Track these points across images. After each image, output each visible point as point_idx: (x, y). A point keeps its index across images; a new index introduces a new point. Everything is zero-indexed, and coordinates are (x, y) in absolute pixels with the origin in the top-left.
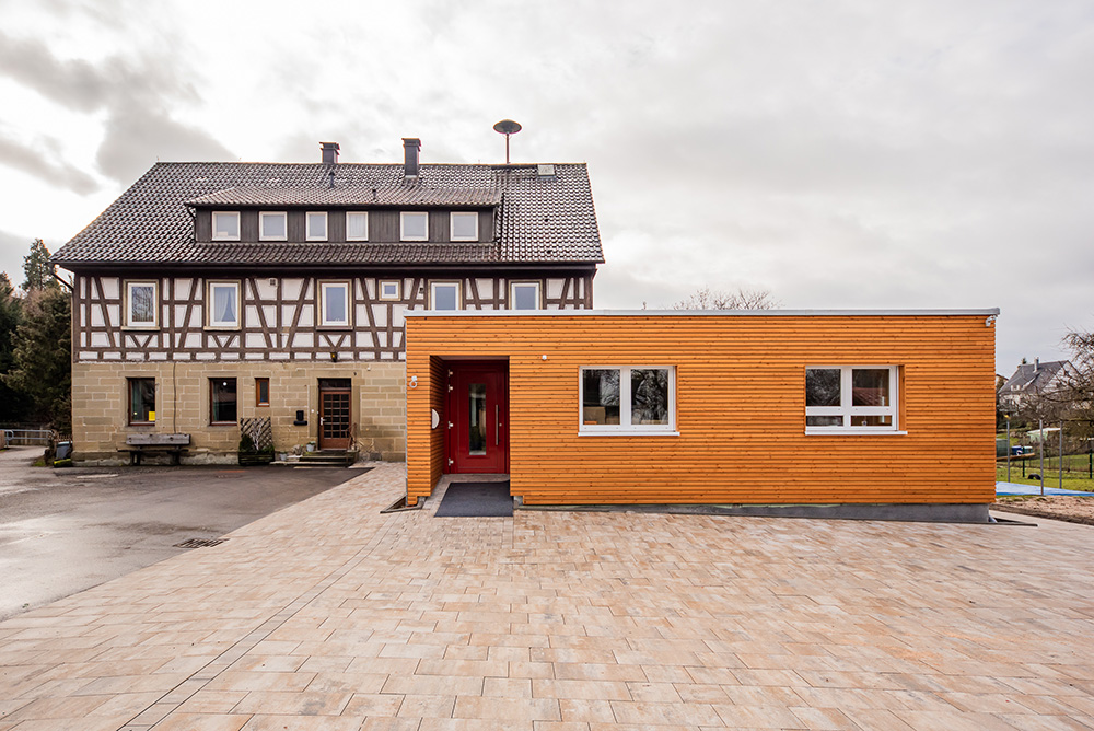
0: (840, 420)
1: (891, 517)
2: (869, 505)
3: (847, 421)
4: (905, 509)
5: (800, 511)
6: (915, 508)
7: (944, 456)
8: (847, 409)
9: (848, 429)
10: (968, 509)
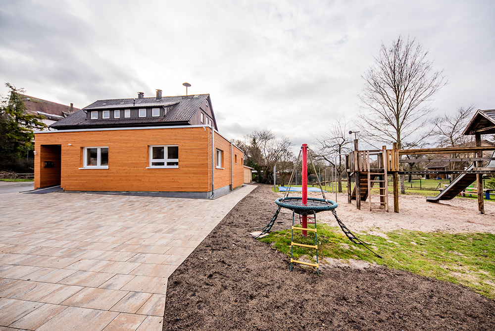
0: (162, 164)
1: (176, 196)
2: (169, 192)
3: (166, 164)
4: (180, 193)
5: (146, 194)
6: (183, 193)
7: (191, 175)
8: (166, 160)
9: (166, 166)
10: (200, 193)
